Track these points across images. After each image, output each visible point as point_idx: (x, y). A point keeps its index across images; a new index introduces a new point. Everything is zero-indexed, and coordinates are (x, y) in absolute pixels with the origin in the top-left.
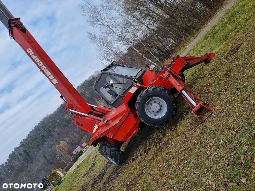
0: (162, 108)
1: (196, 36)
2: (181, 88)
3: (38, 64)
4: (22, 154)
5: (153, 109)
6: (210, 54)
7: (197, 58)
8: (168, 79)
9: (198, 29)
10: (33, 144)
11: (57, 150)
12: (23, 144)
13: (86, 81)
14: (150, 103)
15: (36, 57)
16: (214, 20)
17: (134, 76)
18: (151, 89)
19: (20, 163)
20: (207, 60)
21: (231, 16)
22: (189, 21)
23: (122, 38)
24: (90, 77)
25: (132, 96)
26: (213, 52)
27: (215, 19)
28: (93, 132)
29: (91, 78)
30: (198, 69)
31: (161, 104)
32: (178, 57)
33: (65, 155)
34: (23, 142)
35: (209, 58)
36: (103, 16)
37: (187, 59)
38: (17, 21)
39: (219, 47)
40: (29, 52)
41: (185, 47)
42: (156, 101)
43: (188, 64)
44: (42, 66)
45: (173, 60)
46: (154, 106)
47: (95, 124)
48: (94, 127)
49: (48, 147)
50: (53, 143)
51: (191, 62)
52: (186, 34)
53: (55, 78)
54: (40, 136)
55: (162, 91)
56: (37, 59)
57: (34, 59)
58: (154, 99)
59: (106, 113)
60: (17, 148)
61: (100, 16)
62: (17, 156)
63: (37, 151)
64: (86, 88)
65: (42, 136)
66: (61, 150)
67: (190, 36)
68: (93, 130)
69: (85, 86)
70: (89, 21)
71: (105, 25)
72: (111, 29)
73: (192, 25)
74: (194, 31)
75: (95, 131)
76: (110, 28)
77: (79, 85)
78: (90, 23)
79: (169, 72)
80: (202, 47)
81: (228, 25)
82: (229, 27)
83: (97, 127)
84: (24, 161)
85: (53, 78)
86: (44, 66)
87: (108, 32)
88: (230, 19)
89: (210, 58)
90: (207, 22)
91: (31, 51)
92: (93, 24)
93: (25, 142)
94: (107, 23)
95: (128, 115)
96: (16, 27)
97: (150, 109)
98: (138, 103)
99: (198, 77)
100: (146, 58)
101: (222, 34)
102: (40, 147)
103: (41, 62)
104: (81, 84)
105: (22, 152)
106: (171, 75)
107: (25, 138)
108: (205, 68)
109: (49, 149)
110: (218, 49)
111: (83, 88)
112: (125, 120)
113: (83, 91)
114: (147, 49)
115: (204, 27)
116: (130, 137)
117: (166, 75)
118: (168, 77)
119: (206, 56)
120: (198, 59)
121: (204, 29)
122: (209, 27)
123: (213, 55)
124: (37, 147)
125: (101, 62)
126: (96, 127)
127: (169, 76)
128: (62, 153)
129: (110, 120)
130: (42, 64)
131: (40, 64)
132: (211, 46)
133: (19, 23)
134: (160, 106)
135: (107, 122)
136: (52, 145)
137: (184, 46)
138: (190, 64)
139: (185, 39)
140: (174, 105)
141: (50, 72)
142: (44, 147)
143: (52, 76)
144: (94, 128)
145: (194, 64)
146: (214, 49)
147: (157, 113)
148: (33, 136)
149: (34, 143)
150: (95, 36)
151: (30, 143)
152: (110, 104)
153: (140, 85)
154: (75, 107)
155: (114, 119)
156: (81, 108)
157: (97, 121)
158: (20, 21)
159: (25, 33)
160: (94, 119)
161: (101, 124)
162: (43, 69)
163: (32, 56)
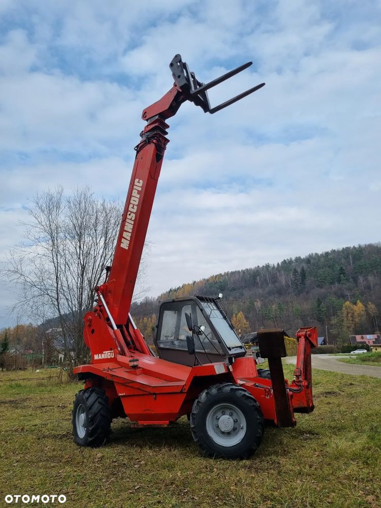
3: (131, 206)
4: (297, 272)
5: (220, 423)
10: (321, 271)
11: (341, 309)
12: (309, 260)
15: (138, 196)
17: (228, 346)
19: (286, 281)
28: (96, 357)
33: (348, 327)
34: (312, 257)
38: (164, 142)
40: (136, 183)
42: (234, 414)
44: (131, 212)
47: (111, 350)
48: (107, 352)
49: (335, 293)
50: (348, 293)
53: (130, 241)
54: (339, 268)
56: (137, 200)
57: (133, 195)
58: (234, 411)
60: (300, 258)
62: (291, 270)
63: (317, 286)
65: (342, 269)
66: (347, 314)
68: (100, 355)
75: (100, 358)
83: (109, 357)
84: (292, 284)
85: (129, 239)
86: (133, 216)
91: (141, 185)
93: (315, 259)
96: (156, 146)
97: (215, 420)
102: (325, 283)
103: (136, 207)
105: (299, 270)
107: (320, 253)
109: (333, 298)
124: (321, 279)
126: (107, 355)
128: (345, 319)
129: (140, 368)
130: (135, 210)
131: (133, 208)
133: (163, 146)
134: (233, 428)
135: (136, 367)
136: (343, 297)
141: (133, 229)
142: (331, 288)
143: (130, 234)
144: (104, 352)
148: (331, 259)
149: (323, 270)
151: (318, 266)
152: (156, 344)
153: (231, 370)
154: (111, 300)
155: (146, 372)
156: (117, 309)
157: (119, 349)
158: (165, 144)
159: (157, 161)
160: (119, 342)
161: (120, 358)
162: (128, 216)
163: (134, 191)
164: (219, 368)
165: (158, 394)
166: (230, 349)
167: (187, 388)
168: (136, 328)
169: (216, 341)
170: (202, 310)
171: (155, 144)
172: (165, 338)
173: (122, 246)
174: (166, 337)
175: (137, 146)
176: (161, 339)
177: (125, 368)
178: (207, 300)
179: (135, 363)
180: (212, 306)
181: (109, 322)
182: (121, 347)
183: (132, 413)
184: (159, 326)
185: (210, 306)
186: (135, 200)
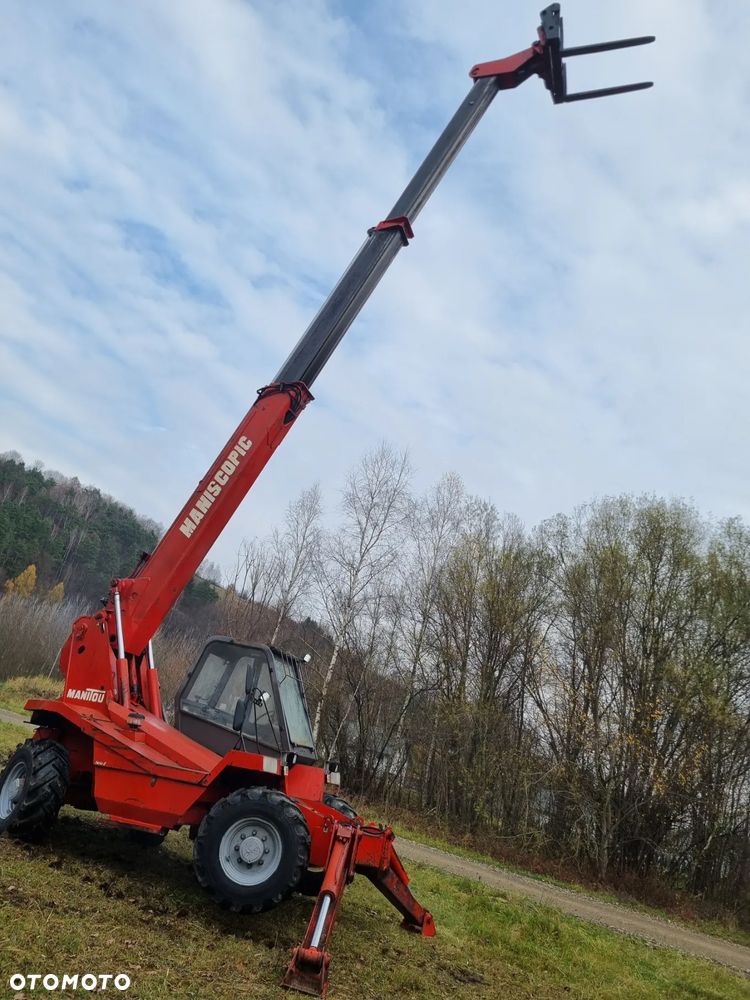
0: (254, 868)
1: (456, 849)
2: (334, 889)
3: (220, 473)
5: (244, 846)
6: (429, 921)
7: (406, 889)
8: (337, 843)
9: (476, 848)
13: (131, 512)
14: (257, 828)
15: (237, 463)
16: (520, 882)
17: (293, 741)
18: (295, 812)
20: (414, 921)
21: (542, 924)
22: (487, 801)
23: (346, 605)
24: (150, 521)
25: (256, 769)
26: (437, 929)
27: (523, 884)
28: (71, 694)
29: (148, 528)
30: (379, 912)
31: (266, 859)
32: (391, 837)
35: (421, 925)
36: (386, 525)
37: (395, 865)
38: (305, 397)
39: (457, 934)
40: (240, 442)
41: (409, 834)
42: (269, 841)
43: (386, 873)
44: (217, 483)
45: (377, 827)
46: (253, 844)
47: (102, 689)
48: (93, 690)
51: (391, 881)
52: (448, 812)
53: (199, 527)
55: (302, 844)
56: (233, 468)
57: (228, 457)
58: (271, 834)
59: (142, 704)
61: (382, 517)
64: (100, 524)
67: (447, 828)
68: (79, 692)
69: (109, 515)
70: (353, 486)
71: (366, 540)
72: (361, 561)
73: (480, 818)
74: (468, 835)
75: (78, 696)
76: (362, 557)
77: (101, 492)
78: (350, 490)
79: (353, 835)
80: (435, 890)
81: (516, 927)
82: (514, 933)
83: (94, 700)
85: (197, 522)
86: (218, 490)
87: (348, 557)
88: (533, 923)
89: (420, 928)
90: (507, 862)
91: (247, 448)
92: (352, 500)
94: (372, 543)
95: (194, 782)
96: (291, 401)
97: (239, 838)
98: (244, 795)
99: (360, 924)
100: (318, 718)
101: (489, 925)
103: (226, 478)
104: (111, 498)
106: (347, 845)
108: (392, 927)
110: (452, 936)
111: (97, 510)
112: (176, 781)
113: (84, 515)
114: (348, 704)
115: (489, 864)
116: (121, 819)
117: (345, 832)
118: (339, 841)
119: (422, 914)
120: (405, 894)
121: (484, 867)
122: (496, 879)
123: (433, 933)
125: (241, 563)
126: (92, 695)
127: (344, 843)
129: (142, 731)
130: (223, 483)
131: (222, 477)
132: (451, 913)
133: (302, 403)
134: (259, 861)
135: (135, 727)
137: (410, 829)
138: (387, 881)
139: (432, 819)
140: (280, 897)
141: (210, 510)
143: (202, 516)
144: (88, 689)
145: (391, 889)
146: (446, 925)
147: (235, 860)
150: (315, 512)
152: (178, 705)
153: (286, 774)
154: (131, 608)
155: (151, 741)
156: (135, 627)
157: (116, 692)
158: (306, 402)
159: (285, 423)
160: (119, 679)
161: (113, 706)
162: (209, 488)
163: (233, 453)
164: (270, 765)
165: (161, 777)
166: (293, 745)
167: (210, 780)
168: (152, 667)
169: (276, 727)
170: (271, 671)
171: (291, 397)
172: (194, 700)
173: (183, 529)
174: (196, 697)
175: (263, 389)
176: (188, 698)
177: (117, 724)
178: (285, 659)
179: (137, 722)
180: (288, 670)
181: (114, 643)
182: (120, 689)
183: (107, 798)
184: (192, 677)
185: (287, 669)
186: (230, 467)
